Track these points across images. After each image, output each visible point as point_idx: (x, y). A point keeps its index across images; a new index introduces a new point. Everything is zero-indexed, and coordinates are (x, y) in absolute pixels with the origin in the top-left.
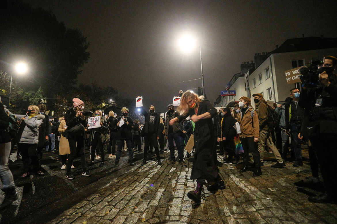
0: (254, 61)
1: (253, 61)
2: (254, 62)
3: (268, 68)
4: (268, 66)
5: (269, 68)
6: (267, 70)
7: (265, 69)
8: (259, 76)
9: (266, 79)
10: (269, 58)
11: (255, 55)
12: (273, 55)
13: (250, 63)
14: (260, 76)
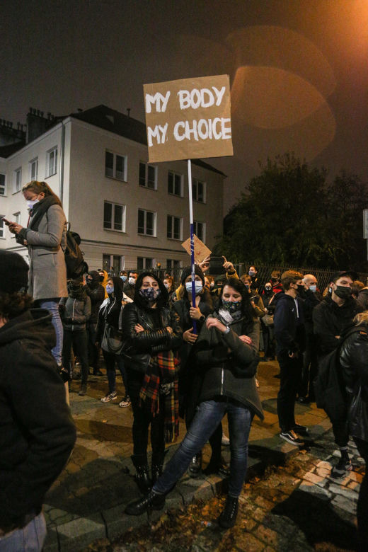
0: (26, 126)
1: (22, 126)
2: (25, 129)
3: (55, 151)
4: (56, 147)
5: (57, 151)
6: (52, 154)
7: (48, 151)
8: (31, 164)
9: (48, 176)
10: (60, 125)
11: (29, 111)
12: (71, 121)
13: (15, 127)
14: (34, 165)
